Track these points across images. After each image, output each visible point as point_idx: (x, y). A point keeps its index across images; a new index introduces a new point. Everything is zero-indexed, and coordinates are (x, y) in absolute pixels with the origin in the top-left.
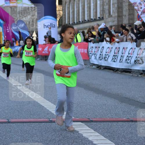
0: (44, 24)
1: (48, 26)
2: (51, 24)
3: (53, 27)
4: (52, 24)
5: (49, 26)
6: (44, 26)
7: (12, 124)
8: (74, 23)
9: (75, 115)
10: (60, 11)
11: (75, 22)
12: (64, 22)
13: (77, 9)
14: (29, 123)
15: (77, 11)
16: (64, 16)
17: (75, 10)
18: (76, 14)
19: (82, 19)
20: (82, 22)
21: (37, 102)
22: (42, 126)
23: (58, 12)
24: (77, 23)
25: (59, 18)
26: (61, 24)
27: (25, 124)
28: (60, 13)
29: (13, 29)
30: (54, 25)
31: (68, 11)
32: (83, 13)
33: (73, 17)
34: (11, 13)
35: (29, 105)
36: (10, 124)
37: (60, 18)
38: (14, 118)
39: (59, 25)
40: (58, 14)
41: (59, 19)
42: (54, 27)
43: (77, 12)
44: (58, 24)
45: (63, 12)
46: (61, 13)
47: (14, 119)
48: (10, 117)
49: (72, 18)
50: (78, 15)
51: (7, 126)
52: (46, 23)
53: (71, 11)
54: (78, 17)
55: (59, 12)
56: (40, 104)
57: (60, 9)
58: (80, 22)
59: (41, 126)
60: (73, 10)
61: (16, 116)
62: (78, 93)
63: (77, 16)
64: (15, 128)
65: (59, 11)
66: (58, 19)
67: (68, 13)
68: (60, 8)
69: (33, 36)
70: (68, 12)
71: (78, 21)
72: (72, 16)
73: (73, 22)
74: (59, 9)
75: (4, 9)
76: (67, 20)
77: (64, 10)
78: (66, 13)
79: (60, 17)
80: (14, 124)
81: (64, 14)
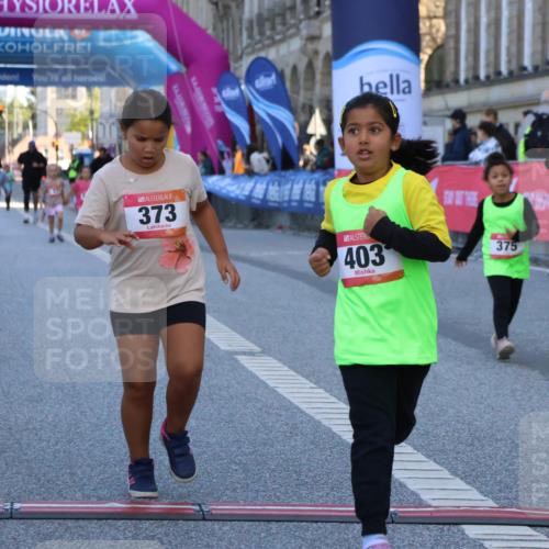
0: (361, 79)
1: (377, 88)
2: (391, 76)
3: (404, 92)
4: (398, 77)
5: (385, 86)
6: (362, 85)
7: (216, 526)
8: (499, 73)
9: (500, 491)
10: (435, 21)
11: (504, 69)
12: (450, 69)
13: (510, 13)
14: (291, 525)
15: (510, 19)
16: (451, 43)
17: (505, 14)
18: (509, 34)
19: (533, 54)
20: (536, 68)
21: (330, 430)
22: (352, 541)
23: (424, 24)
24: (511, 73)
25: (429, 51)
26: (436, 77)
27: (274, 526)
28: (434, 30)
29: (223, 99)
30: (408, 82)
31: (472, 20)
32: (539, 29)
33: (492, 45)
34: (214, 29)
35: (293, 444)
36: (209, 524)
37: (435, 51)
38: (225, 498)
39: (427, 81)
40: (426, 34)
41: (431, 57)
42: (408, 90)
43: (509, 26)
44: (422, 76)
45: (447, 26)
46: (438, 30)
47: (224, 503)
48: (208, 495)
49: (488, 52)
50: (514, 36)
51: (193, 534)
52: (371, 73)
53: (484, 20)
54: (514, 49)
55: (428, 24)
56: (340, 437)
57: (433, 8)
58: (525, 69)
59: (346, 540)
60: (493, 14)
61: (234, 490)
62: (513, 391)
63: (510, 41)
64: (231, 543)
65: (430, 18)
66: (425, 57)
67: (468, 31)
68: (437, 7)
69: (310, 130)
70: (472, 26)
71: (514, 66)
72: (488, 43)
73: (492, 71)
74: (428, 11)
75: (185, 10)
76: (467, 58)
77: (453, 14)
78: (464, 27)
79: (435, 46)
80: (227, 527)
81: (453, 32)
